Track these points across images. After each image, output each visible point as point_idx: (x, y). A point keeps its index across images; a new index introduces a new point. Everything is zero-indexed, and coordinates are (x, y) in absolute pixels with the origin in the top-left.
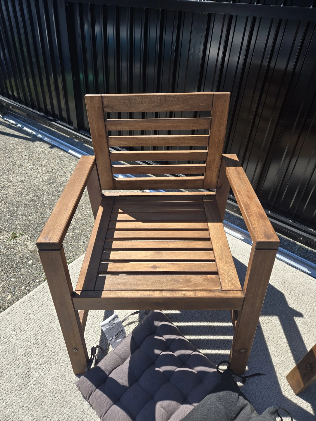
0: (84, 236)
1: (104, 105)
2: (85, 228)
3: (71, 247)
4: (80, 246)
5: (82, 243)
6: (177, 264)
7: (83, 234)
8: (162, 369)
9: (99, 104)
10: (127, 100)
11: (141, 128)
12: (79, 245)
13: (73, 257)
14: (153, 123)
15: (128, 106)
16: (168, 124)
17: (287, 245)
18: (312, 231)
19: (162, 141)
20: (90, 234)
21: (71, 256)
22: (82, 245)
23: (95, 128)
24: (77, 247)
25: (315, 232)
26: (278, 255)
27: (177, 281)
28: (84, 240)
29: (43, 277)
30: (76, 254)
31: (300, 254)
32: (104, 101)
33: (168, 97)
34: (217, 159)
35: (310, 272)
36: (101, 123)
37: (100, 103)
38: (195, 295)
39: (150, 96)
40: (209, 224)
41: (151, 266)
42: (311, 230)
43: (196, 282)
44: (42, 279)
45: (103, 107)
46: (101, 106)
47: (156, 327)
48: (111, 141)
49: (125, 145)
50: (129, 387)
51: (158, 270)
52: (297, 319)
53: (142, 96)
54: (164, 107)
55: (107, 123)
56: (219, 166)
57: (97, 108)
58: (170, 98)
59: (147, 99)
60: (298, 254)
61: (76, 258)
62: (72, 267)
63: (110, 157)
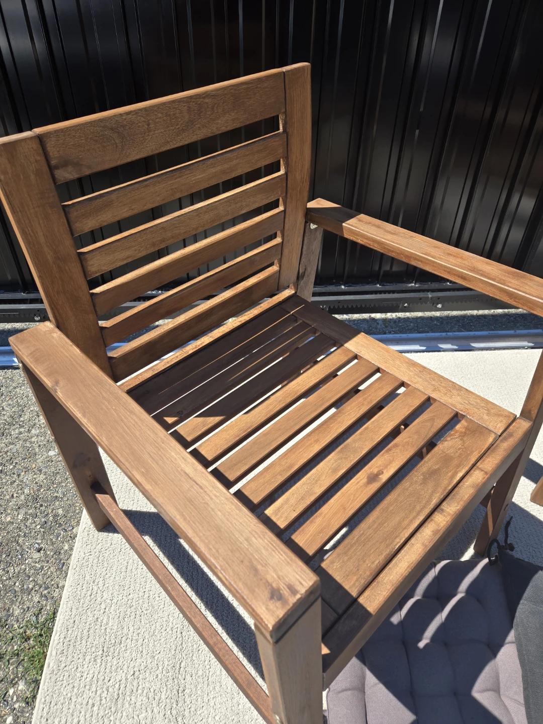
0: (25, 536)
1: (53, 162)
2: (9, 519)
3: (17, 584)
4: (38, 566)
5: (36, 555)
6: (396, 446)
7: (19, 536)
9: (36, 161)
10: (112, 129)
11: (158, 199)
12: (33, 564)
13: (47, 600)
14: (183, 177)
15: (117, 146)
16: (213, 170)
17: (369, 327)
18: (412, 286)
20: (34, 522)
21: (39, 602)
22: (43, 558)
23: (42, 239)
24: (32, 571)
25: (417, 286)
27: (433, 473)
28: (37, 545)
29: (17, 701)
30: (46, 589)
31: (393, 331)
32: (49, 149)
33: (204, 98)
34: (300, 216)
35: (424, 348)
36: (58, 223)
37: (39, 158)
38: (486, 473)
39: (164, 104)
40: (347, 345)
41: (365, 480)
42: (410, 285)
43: (457, 452)
44: (16, 706)
45: (51, 169)
46: (45, 169)
48: (90, 263)
51: (385, 477)
53: (146, 109)
54: (199, 128)
55: (73, 214)
56: (302, 232)
57: (33, 177)
58: (207, 100)
59: (160, 115)
60: (391, 332)
61: (56, 595)
62: (72, 621)
63: (94, 306)
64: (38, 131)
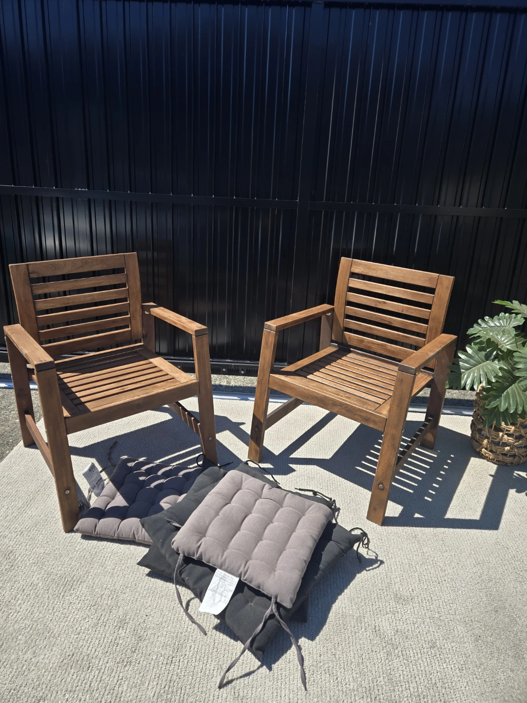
1: (30, 272)
8: (153, 485)
9: (24, 271)
10: (51, 265)
15: (52, 270)
19: (89, 298)
26: (214, 396)
32: (29, 268)
34: (139, 307)
36: (28, 289)
40: (150, 360)
45: (29, 273)
46: (27, 273)
47: (131, 467)
48: (37, 306)
49: (53, 306)
50: (130, 506)
52: (242, 427)
55: (34, 288)
56: (141, 315)
57: (22, 275)
63: (37, 321)
64: (27, 263)
